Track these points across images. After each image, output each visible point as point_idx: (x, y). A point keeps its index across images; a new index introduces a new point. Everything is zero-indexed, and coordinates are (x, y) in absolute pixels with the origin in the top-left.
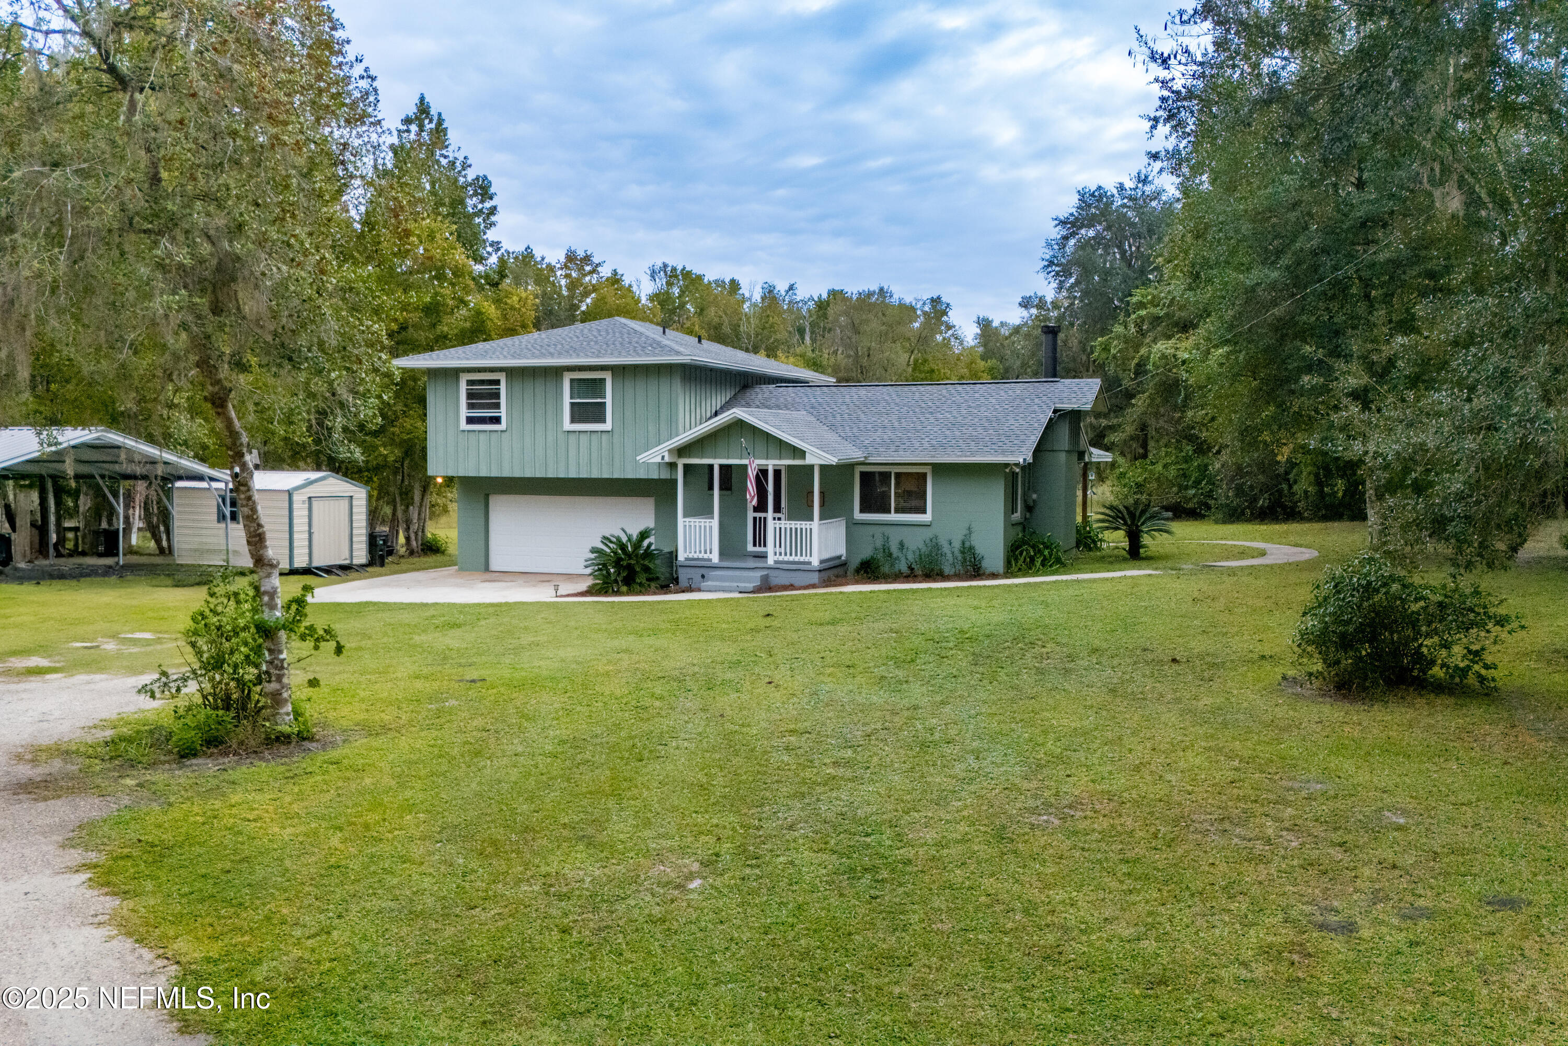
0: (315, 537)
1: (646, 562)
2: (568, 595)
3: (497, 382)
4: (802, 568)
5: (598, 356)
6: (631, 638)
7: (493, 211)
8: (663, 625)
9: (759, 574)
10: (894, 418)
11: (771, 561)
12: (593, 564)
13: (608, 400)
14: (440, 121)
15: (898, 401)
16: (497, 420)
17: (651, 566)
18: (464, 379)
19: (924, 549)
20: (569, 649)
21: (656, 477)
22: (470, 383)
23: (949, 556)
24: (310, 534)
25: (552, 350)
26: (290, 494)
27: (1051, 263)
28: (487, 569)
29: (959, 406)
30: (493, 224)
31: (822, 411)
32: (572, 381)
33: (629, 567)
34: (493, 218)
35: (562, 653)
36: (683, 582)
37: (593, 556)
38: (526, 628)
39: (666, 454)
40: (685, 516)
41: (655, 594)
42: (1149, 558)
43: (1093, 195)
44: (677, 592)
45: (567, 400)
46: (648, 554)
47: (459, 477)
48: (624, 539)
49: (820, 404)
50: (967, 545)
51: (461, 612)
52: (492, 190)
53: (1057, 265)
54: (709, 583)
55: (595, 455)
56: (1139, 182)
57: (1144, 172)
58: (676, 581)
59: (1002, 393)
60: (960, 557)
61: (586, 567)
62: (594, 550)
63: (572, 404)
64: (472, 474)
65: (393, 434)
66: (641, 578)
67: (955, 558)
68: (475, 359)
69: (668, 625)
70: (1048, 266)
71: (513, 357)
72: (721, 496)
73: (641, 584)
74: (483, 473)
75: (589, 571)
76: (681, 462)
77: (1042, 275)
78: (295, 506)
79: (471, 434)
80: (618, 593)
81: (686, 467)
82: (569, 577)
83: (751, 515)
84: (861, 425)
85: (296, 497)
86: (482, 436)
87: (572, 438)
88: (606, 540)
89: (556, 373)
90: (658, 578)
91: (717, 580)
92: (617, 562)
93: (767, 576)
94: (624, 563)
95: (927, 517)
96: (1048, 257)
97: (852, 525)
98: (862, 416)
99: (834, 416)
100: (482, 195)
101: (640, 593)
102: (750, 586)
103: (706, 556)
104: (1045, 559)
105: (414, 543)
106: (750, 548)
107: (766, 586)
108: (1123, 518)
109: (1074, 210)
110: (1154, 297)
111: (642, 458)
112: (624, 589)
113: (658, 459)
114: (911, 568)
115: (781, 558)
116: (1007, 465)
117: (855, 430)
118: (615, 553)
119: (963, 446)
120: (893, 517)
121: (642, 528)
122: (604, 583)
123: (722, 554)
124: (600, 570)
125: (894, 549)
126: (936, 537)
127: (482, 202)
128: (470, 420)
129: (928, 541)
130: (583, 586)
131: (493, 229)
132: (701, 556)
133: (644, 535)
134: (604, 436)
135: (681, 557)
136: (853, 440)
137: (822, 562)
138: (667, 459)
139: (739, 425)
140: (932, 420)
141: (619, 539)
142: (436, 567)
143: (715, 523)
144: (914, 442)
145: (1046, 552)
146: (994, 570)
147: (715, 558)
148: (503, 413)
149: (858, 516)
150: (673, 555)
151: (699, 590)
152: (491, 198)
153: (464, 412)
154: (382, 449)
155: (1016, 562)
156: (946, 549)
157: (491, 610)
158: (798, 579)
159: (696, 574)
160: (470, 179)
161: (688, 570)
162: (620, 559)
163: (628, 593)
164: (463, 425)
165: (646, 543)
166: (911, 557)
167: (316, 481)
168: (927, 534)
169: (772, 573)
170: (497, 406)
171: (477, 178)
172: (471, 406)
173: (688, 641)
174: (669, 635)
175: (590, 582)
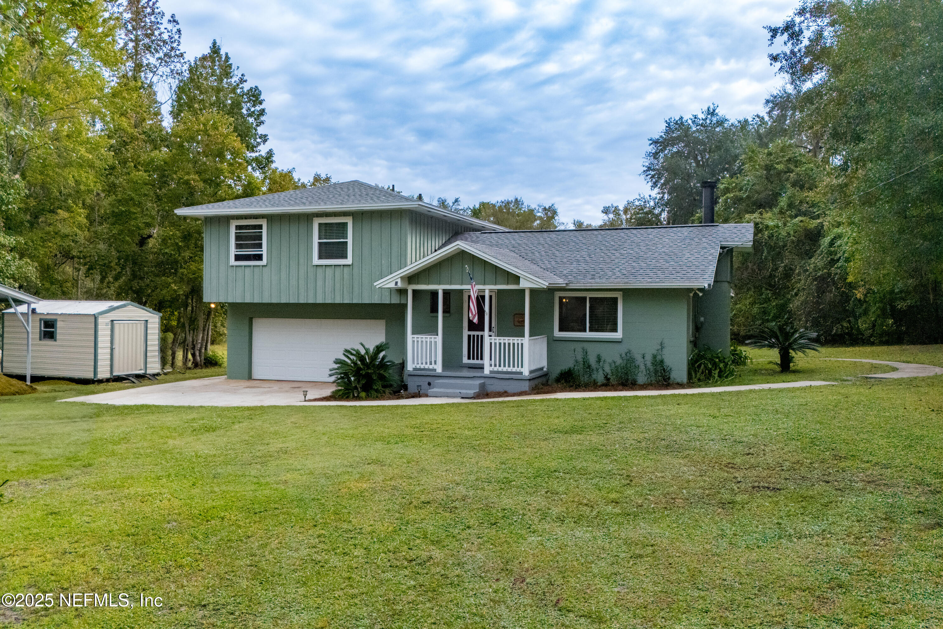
0: (116, 352)
1: (382, 372)
2: (315, 400)
3: (260, 227)
4: (515, 377)
5: (342, 204)
6: (379, 445)
7: (262, 112)
8: (408, 432)
9: (478, 382)
10: (584, 254)
11: (487, 371)
12: (336, 373)
13: (350, 240)
14: (227, 58)
15: (584, 241)
16: (259, 257)
17: (386, 375)
18: (233, 224)
19: (619, 361)
20: (318, 458)
21: (388, 302)
22: (238, 227)
23: (642, 367)
24: (112, 349)
25: (304, 201)
26: (95, 317)
27: (649, 169)
28: (250, 377)
29: (638, 245)
30: (262, 122)
31: (523, 250)
32: (320, 225)
33: (368, 376)
34: (262, 118)
35: (310, 464)
36: (412, 388)
37: (336, 366)
38: (276, 433)
39: (399, 281)
40: (413, 333)
41: (389, 399)
42: (795, 372)
43: (676, 123)
44: (408, 398)
45: (316, 240)
46: (383, 365)
47: (229, 304)
48: (363, 352)
49: (519, 244)
50: (659, 358)
51: (219, 416)
52: (262, 97)
53: (652, 170)
54: (435, 390)
55: (338, 286)
56: (708, 114)
57: (712, 107)
58: (405, 387)
59: (672, 234)
60: (652, 368)
61: (330, 375)
62: (337, 361)
63: (320, 244)
64: (239, 301)
65: (182, 274)
66: (378, 386)
67: (647, 369)
68: (242, 208)
69: (412, 431)
70: (647, 171)
71: (273, 206)
72: (444, 317)
73: (377, 391)
74: (248, 300)
75: (333, 379)
76: (411, 288)
77: (643, 177)
78: (100, 327)
79: (238, 269)
80: (358, 398)
81: (414, 291)
82: (315, 384)
83: (466, 333)
84: (558, 259)
85: (100, 320)
86: (247, 270)
87: (320, 270)
88: (347, 352)
89: (308, 218)
90: (391, 386)
91: (441, 387)
92: (357, 372)
93: (484, 383)
94: (363, 372)
95: (618, 335)
96: (647, 164)
97: (552, 342)
98: (557, 253)
99: (533, 253)
100: (254, 101)
101: (377, 398)
102: (471, 392)
103: (431, 367)
104: (721, 371)
105: (198, 358)
106: (465, 360)
107: (483, 393)
108: (777, 338)
109: (662, 134)
110: (736, 184)
111: (378, 284)
112: (363, 394)
113: (392, 285)
114: (607, 379)
115: (496, 369)
116: (690, 290)
117: (553, 263)
118: (355, 364)
119: (651, 274)
120: (588, 335)
121: (378, 343)
122: (346, 389)
123: (445, 366)
124: (342, 378)
125: (592, 360)
126: (629, 352)
127: (254, 106)
128: (238, 258)
129: (624, 355)
130: (328, 392)
131: (262, 126)
132: (426, 367)
133: (379, 349)
134: (346, 269)
135: (410, 367)
136: (553, 271)
137: (531, 372)
138: (399, 285)
139: (462, 255)
140: (617, 255)
141: (358, 353)
142: (212, 376)
143: (439, 339)
144: (607, 271)
145: (721, 365)
146: (679, 380)
147: (439, 368)
148: (264, 251)
149: (557, 334)
150: (403, 365)
151: (427, 396)
152: (261, 103)
153: (233, 251)
154: (173, 285)
155: (696, 374)
156: (639, 361)
157: (247, 413)
158: (511, 387)
159: (423, 382)
160: (245, 90)
161: (416, 379)
162: (359, 369)
163: (367, 398)
164: (232, 262)
165: (381, 355)
166: (607, 369)
167: (118, 308)
168: (622, 349)
169: (488, 382)
170: (260, 246)
171: (251, 89)
172: (238, 246)
173: (439, 450)
174: (416, 442)
175: (333, 388)
